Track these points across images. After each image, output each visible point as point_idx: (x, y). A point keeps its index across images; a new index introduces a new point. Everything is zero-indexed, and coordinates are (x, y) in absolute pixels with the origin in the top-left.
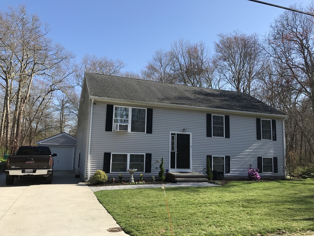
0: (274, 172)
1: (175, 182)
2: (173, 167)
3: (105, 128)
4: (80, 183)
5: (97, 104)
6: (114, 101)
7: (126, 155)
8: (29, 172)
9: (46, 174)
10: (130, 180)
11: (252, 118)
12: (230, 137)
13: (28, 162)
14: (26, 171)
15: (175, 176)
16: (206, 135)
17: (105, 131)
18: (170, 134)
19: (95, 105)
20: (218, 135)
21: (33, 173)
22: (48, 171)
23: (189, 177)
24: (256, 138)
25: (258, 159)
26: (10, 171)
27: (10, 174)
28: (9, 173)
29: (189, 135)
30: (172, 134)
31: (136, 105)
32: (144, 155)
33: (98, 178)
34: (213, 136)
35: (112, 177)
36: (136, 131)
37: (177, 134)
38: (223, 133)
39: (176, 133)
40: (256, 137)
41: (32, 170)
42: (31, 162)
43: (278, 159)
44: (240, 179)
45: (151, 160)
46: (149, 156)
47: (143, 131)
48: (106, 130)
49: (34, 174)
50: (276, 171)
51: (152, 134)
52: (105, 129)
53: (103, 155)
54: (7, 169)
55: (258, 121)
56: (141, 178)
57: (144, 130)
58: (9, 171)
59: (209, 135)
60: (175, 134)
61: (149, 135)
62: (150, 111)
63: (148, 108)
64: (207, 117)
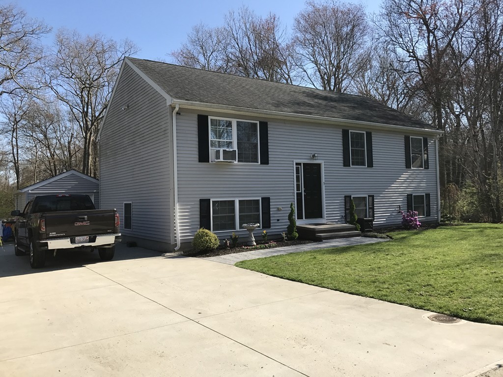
0: (427, 216)
1: (319, 240)
2: (300, 217)
3: (197, 156)
4: (168, 254)
5: (181, 114)
6: (208, 109)
7: (233, 202)
8: (82, 242)
9: (113, 242)
10: (250, 241)
11: (393, 135)
12: (374, 165)
13: (79, 224)
14: (76, 239)
15: (316, 230)
16: (342, 164)
17: (197, 163)
18: (295, 164)
19: (179, 116)
20: (358, 164)
21: (90, 242)
22: (116, 237)
23: (338, 229)
24: (405, 166)
25: (408, 198)
26: (49, 242)
27: (49, 248)
28: (47, 246)
29: (319, 165)
30: (297, 164)
31: (243, 115)
32: (258, 200)
33: (207, 242)
34: (352, 165)
35: (225, 240)
36: (245, 161)
37: (303, 164)
38: (364, 159)
39: (302, 161)
40: (405, 164)
41: (86, 238)
42: (84, 223)
43: (431, 196)
44: (387, 229)
45: (269, 208)
46: (266, 201)
47: (255, 160)
48: (200, 161)
49: (93, 244)
50: (428, 214)
51: (269, 165)
52: (197, 159)
53: (199, 203)
54: (44, 239)
55: (407, 139)
56: (264, 236)
57: (257, 158)
58: (47, 242)
59: (346, 164)
60: (300, 164)
61: (264, 167)
62: (264, 126)
63: (262, 120)
64: (343, 134)
